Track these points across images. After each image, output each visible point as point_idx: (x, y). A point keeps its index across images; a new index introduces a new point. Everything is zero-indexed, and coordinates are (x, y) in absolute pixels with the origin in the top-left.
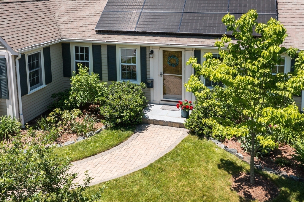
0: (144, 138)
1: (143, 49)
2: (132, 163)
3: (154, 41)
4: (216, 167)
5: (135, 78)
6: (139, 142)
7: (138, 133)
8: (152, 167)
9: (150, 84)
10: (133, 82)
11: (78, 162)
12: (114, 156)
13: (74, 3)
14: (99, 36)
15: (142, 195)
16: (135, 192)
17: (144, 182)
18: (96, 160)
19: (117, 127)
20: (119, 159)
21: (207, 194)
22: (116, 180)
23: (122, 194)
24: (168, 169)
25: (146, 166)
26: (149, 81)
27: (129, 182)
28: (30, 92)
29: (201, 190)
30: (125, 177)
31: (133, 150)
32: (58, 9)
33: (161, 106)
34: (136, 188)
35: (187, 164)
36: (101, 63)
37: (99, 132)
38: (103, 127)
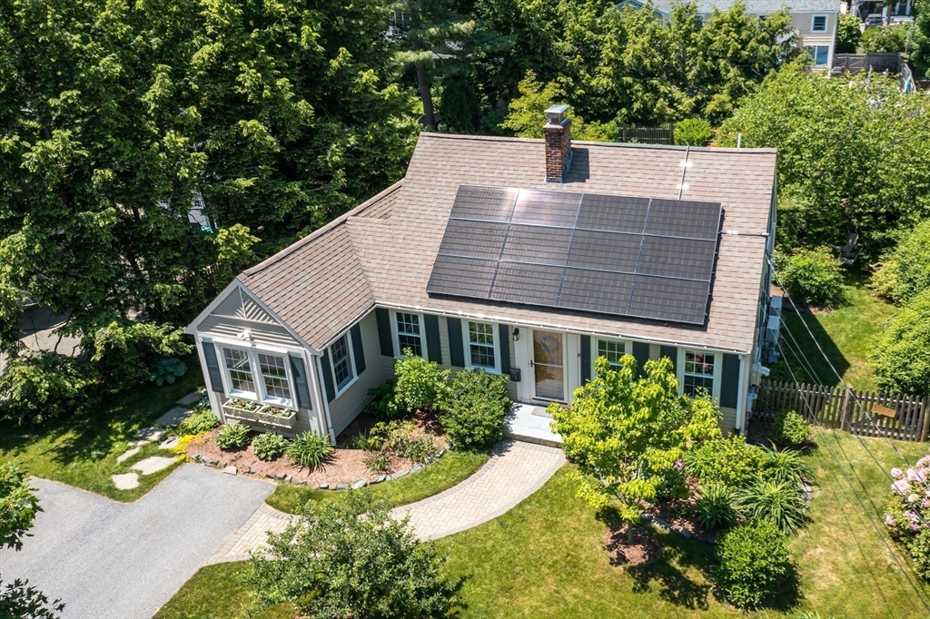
0: (505, 466)
1: (504, 329)
2: (485, 507)
3: (519, 318)
4: (593, 518)
5: (492, 364)
6: (497, 472)
7: (496, 456)
8: (511, 515)
9: (516, 376)
10: (489, 370)
11: (417, 503)
12: (463, 495)
13: (388, 231)
14: (434, 301)
15: (496, 552)
16: (489, 549)
17: (499, 536)
18: (440, 501)
19: (466, 448)
20: (469, 500)
21: (573, 553)
22: (466, 532)
23: (472, 550)
24: (530, 518)
25: (503, 512)
26: (514, 372)
27: (481, 534)
28: (338, 394)
29: (566, 547)
30: (477, 528)
31: (488, 486)
32: (363, 241)
33: (533, 407)
34: (490, 543)
35: (556, 510)
36: (439, 340)
37: (442, 455)
38: (448, 447)
